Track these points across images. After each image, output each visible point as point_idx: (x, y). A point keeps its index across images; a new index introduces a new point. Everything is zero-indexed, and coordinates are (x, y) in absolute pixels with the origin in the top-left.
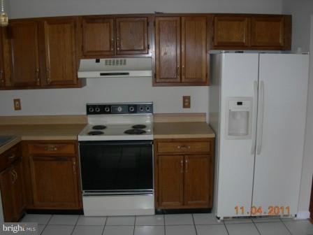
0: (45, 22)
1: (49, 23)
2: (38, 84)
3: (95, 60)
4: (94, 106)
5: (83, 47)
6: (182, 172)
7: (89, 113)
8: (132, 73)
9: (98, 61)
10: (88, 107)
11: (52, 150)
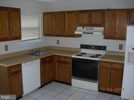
0: (66, 13)
1: (67, 13)
2: (63, 35)
3: (82, 27)
4: (83, 45)
5: (78, 22)
6: (110, 75)
7: (81, 48)
8: (94, 33)
9: (83, 28)
10: (81, 45)
11: (63, 59)
